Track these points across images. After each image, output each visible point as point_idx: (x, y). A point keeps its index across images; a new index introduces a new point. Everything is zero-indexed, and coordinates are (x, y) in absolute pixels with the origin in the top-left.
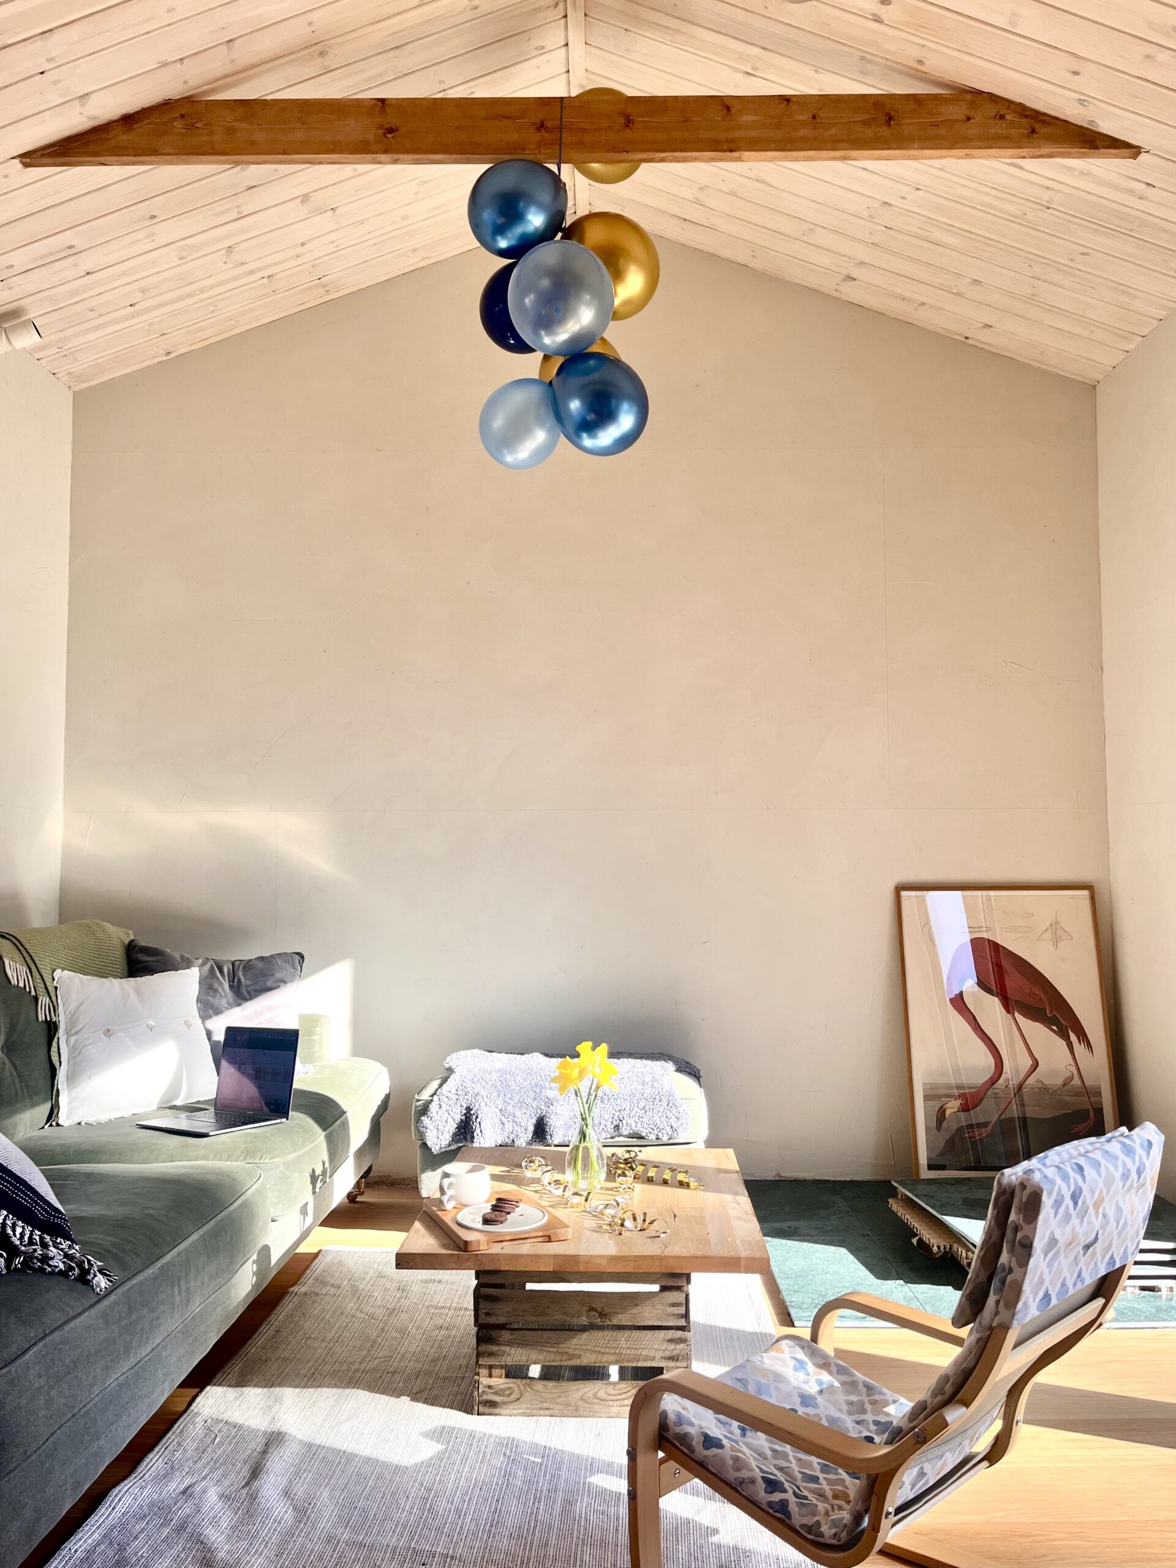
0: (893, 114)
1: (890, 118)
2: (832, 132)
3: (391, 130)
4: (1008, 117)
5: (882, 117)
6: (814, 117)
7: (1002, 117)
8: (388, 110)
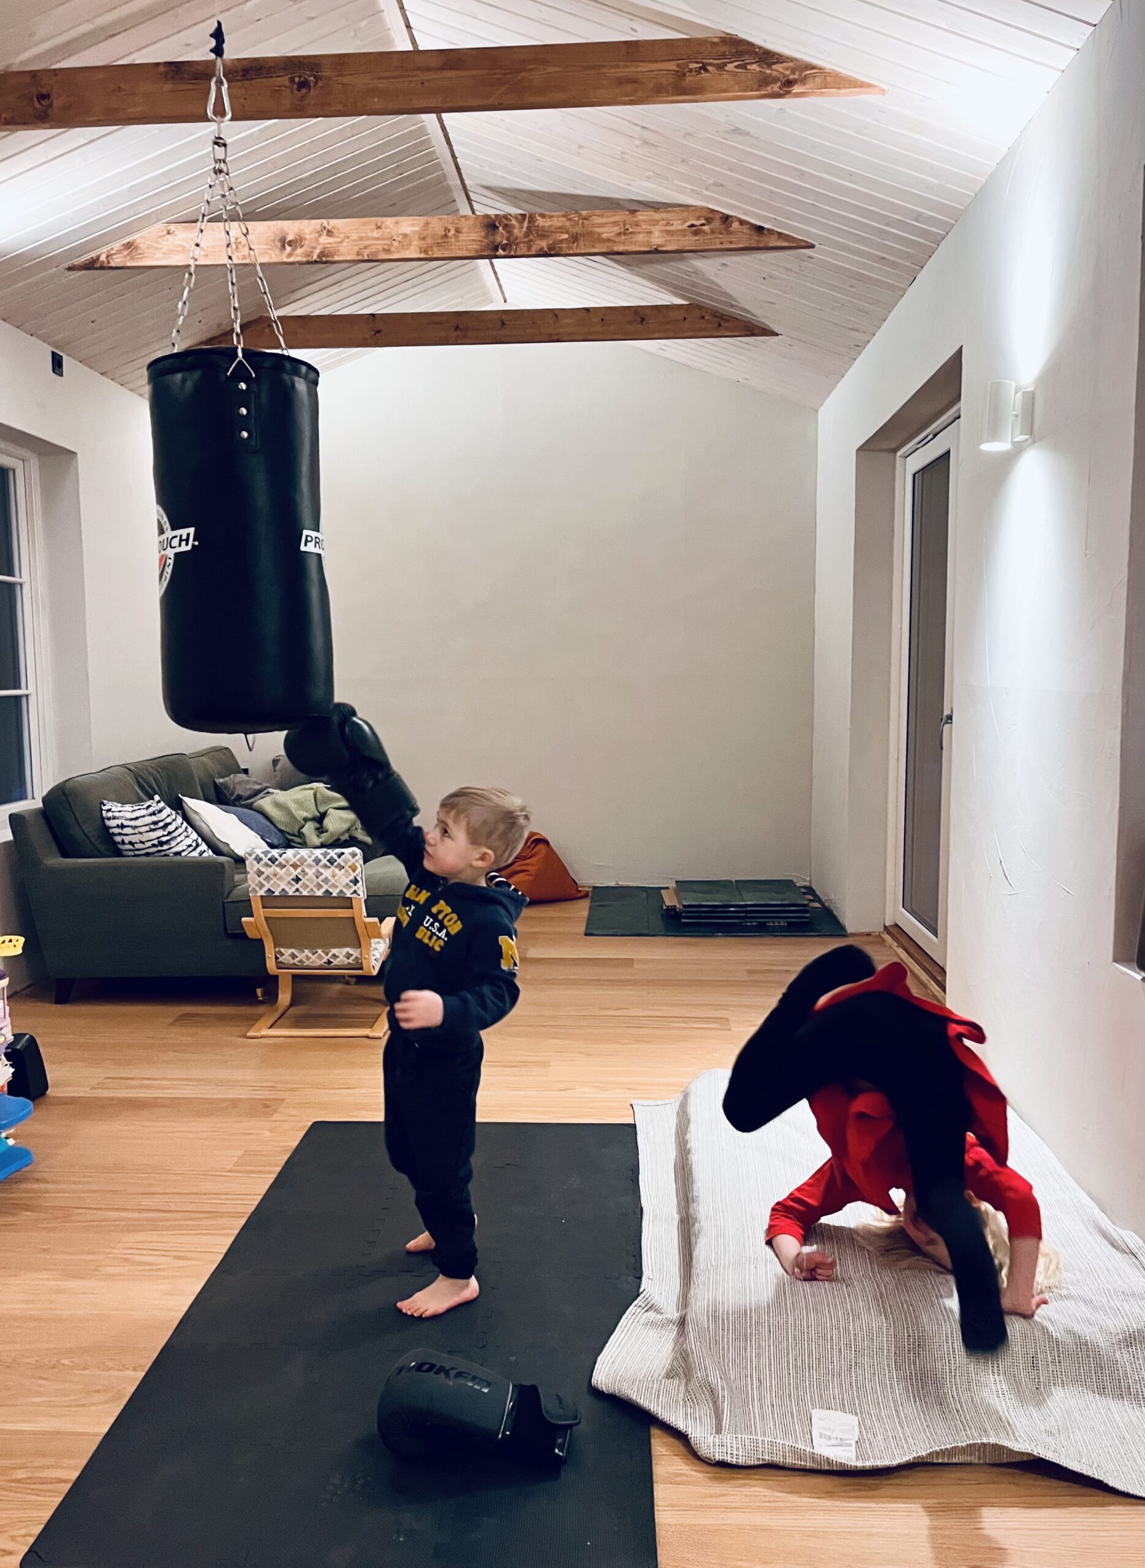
0: (644, 317)
1: (643, 320)
2: (612, 328)
3: (378, 332)
4: (706, 318)
5: (639, 319)
6: (602, 320)
7: (703, 318)
8: (377, 320)
